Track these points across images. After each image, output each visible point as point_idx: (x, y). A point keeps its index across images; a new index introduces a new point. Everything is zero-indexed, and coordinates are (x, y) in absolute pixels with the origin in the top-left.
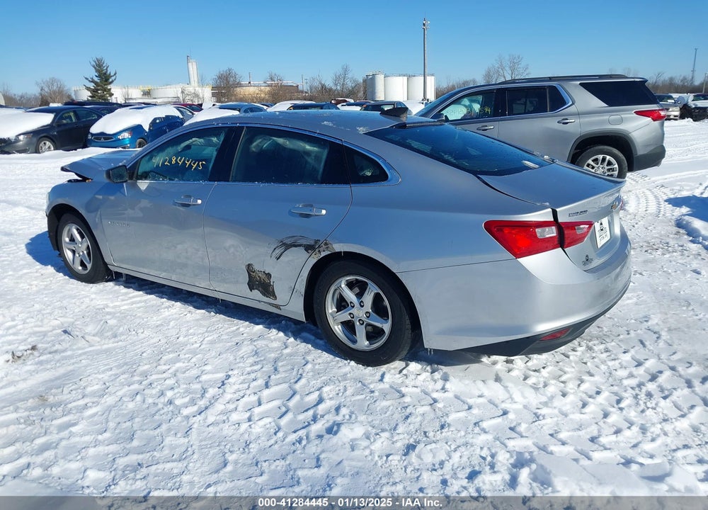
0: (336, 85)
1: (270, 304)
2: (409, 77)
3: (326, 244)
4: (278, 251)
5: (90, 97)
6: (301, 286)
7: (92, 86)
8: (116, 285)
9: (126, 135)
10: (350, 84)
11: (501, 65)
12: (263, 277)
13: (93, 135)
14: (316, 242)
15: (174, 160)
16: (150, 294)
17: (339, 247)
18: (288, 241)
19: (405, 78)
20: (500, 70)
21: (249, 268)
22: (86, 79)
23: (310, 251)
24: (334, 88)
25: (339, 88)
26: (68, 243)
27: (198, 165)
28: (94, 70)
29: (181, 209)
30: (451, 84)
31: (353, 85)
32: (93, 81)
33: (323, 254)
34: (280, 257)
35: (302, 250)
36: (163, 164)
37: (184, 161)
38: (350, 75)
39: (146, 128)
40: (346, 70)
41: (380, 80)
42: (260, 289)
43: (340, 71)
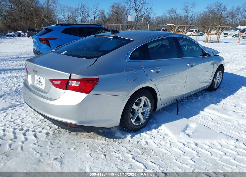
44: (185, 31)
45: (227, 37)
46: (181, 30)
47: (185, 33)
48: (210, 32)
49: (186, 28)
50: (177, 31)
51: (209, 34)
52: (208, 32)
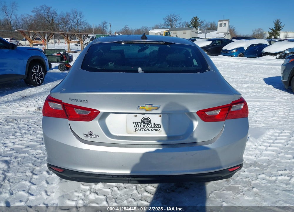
5: (269, 36)
7: (271, 31)
9: (235, 51)
13: (223, 50)
22: (270, 28)
28: (274, 24)
32: (272, 30)
39: (245, 49)
44: (46, 38)
45: (79, 45)
46: (41, 37)
47: (47, 41)
48: (71, 40)
49: (46, 34)
50: (33, 38)
51: (70, 42)
52: (68, 40)
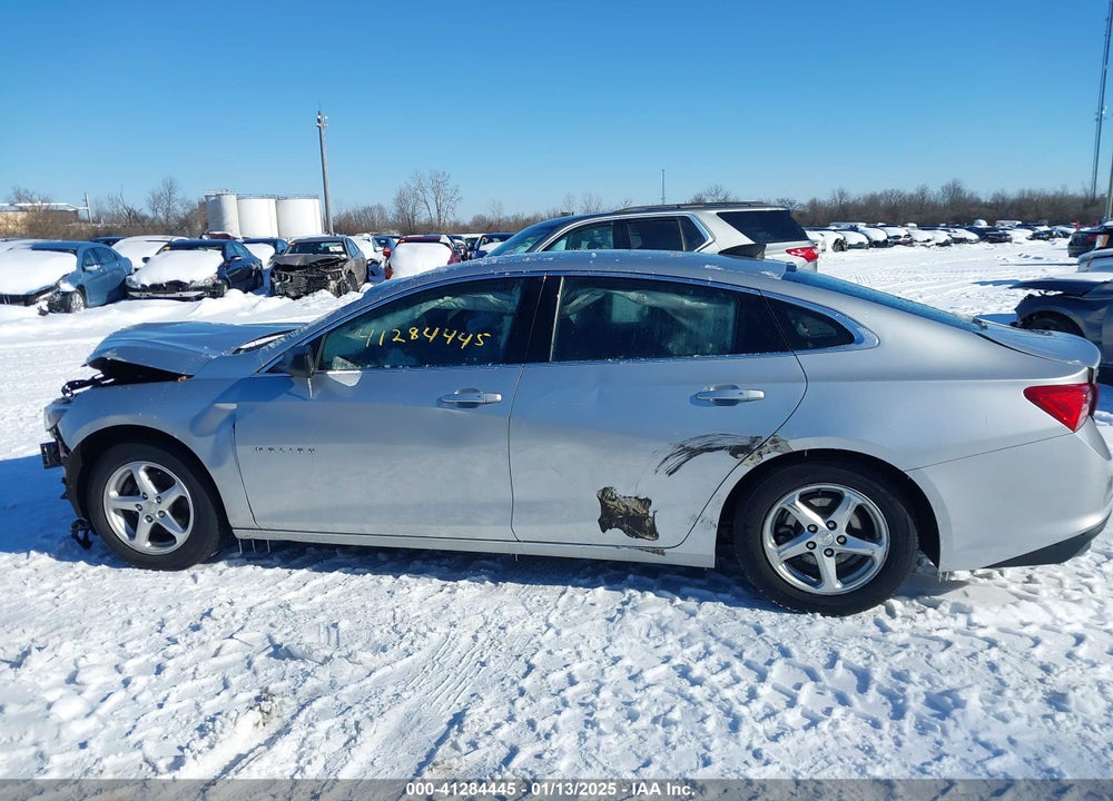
0: (155, 210)
1: (641, 548)
2: (279, 199)
3: (774, 441)
4: (672, 462)
6: (714, 514)
8: (230, 566)
10: (180, 211)
11: (420, 184)
12: (633, 505)
14: (754, 440)
15: (414, 334)
16: (331, 570)
17: (796, 445)
18: (696, 445)
19: (273, 201)
20: (419, 192)
21: (605, 496)
23: (739, 455)
24: (151, 215)
25: (161, 215)
26: (115, 500)
27: (474, 340)
29: (458, 412)
30: (343, 212)
31: (188, 211)
33: (766, 457)
34: (675, 470)
35: (725, 455)
36: (388, 340)
37: (440, 333)
38: (178, 195)
40: (171, 188)
41: (230, 204)
42: (626, 526)
43: (161, 189)
